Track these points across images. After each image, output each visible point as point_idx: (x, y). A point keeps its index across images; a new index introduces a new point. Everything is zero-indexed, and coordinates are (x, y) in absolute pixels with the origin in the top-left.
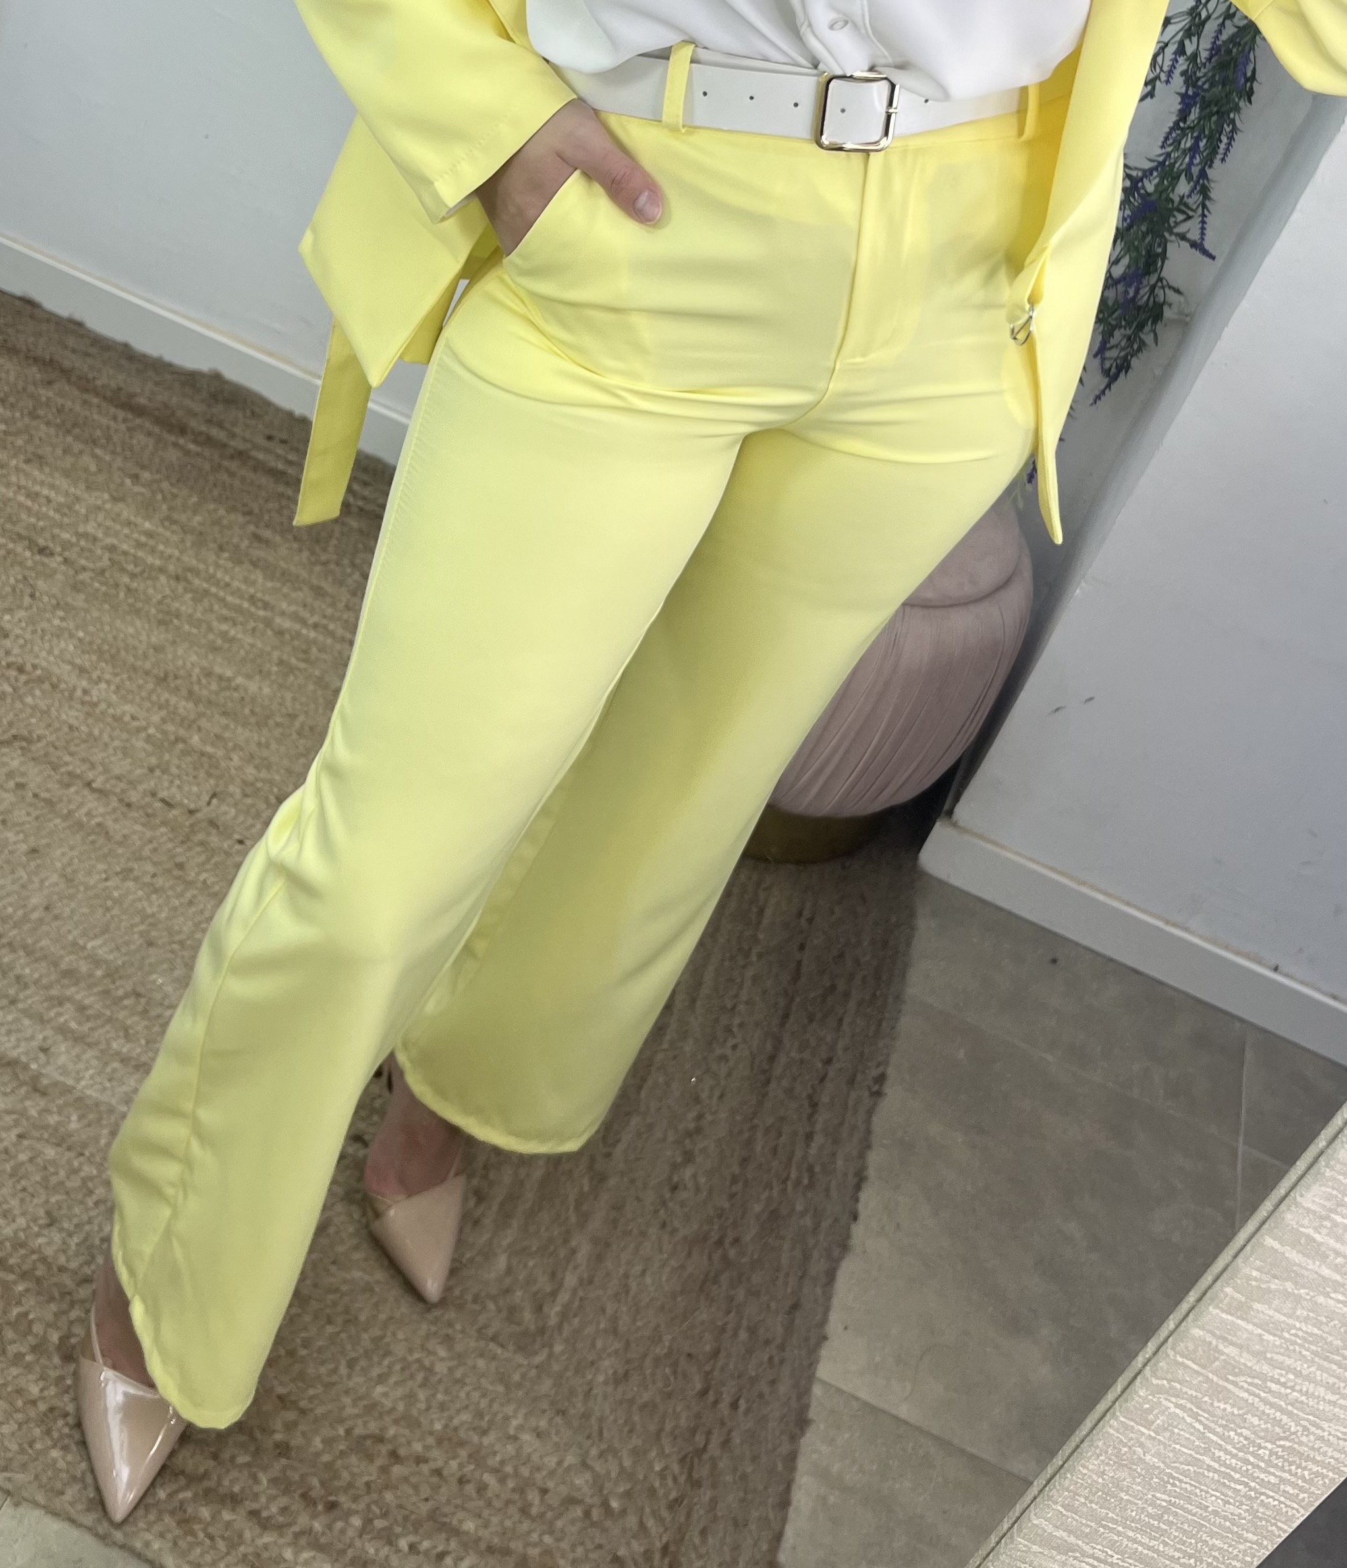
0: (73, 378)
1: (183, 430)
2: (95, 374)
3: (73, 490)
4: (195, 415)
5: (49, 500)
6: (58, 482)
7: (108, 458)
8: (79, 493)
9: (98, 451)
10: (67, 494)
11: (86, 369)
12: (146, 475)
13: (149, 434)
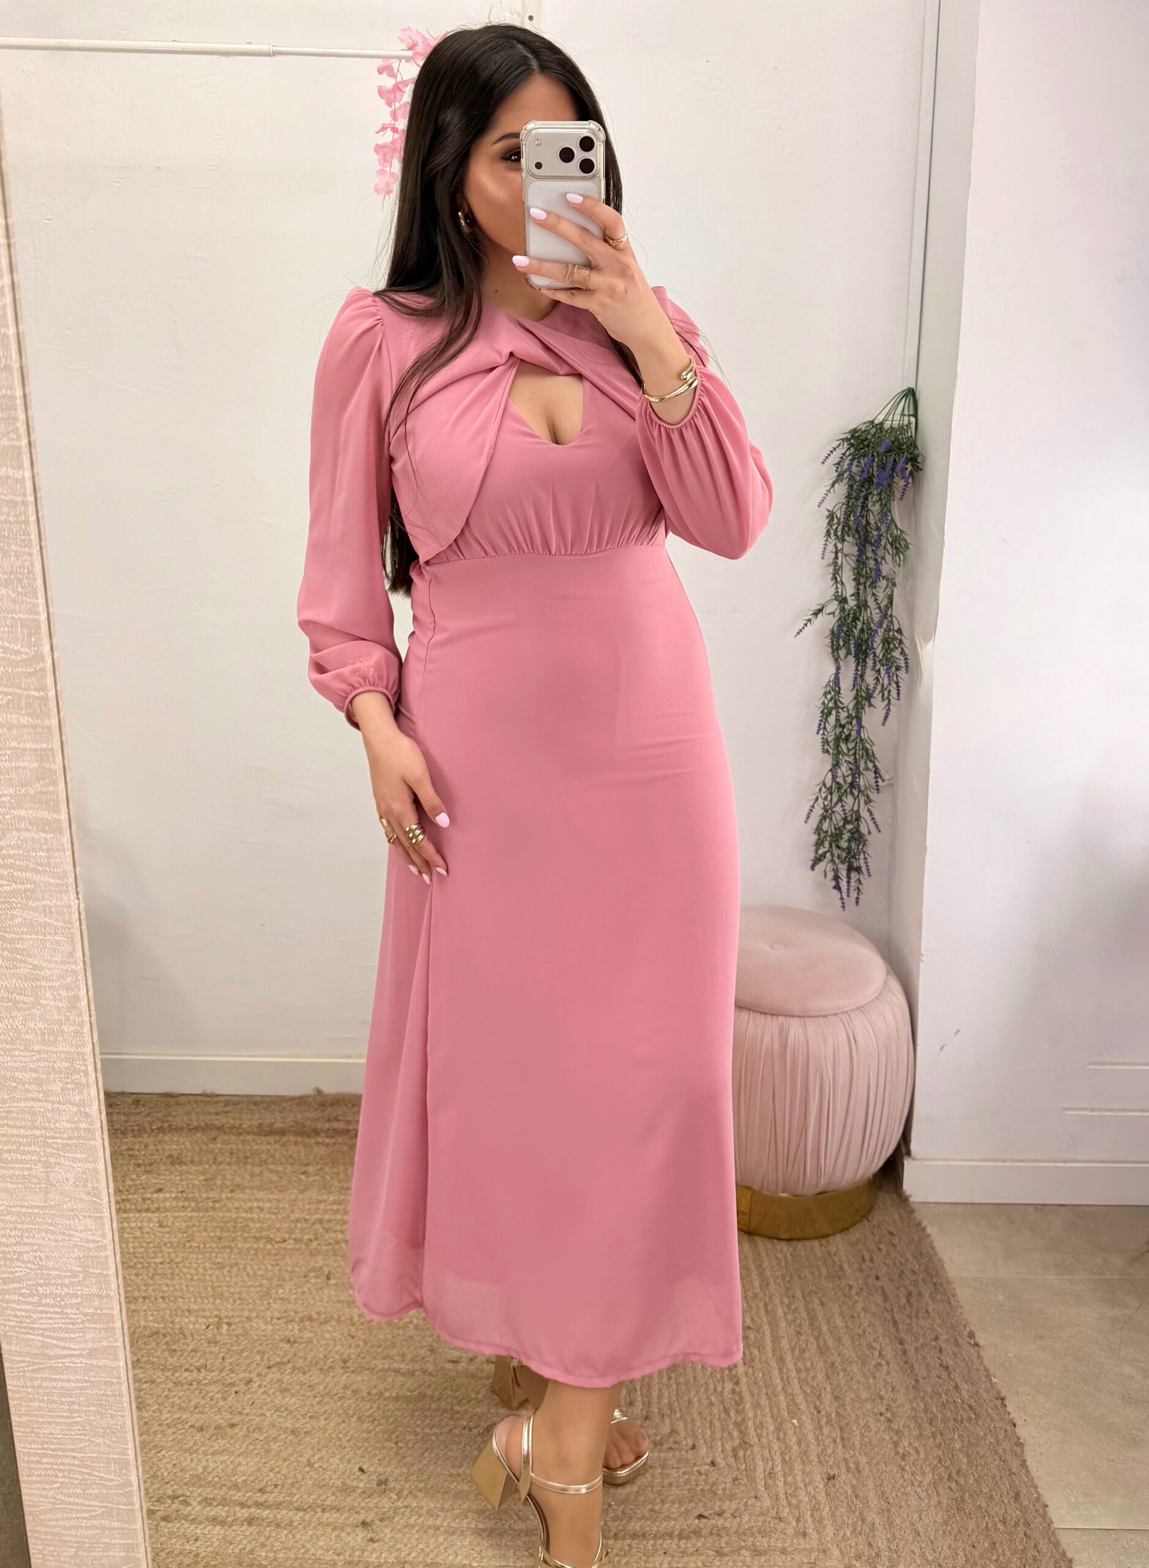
0: (228, 1130)
1: (316, 1133)
2: (239, 1122)
3: (271, 1197)
4: (318, 1120)
5: (262, 1210)
6: (259, 1196)
7: (280, 1168)
8: (276, 1197)
9: (272, 1167)
10: (270, 1201)
11: (231, 1122)
12: (311, 1169)
13: (296, 1144)
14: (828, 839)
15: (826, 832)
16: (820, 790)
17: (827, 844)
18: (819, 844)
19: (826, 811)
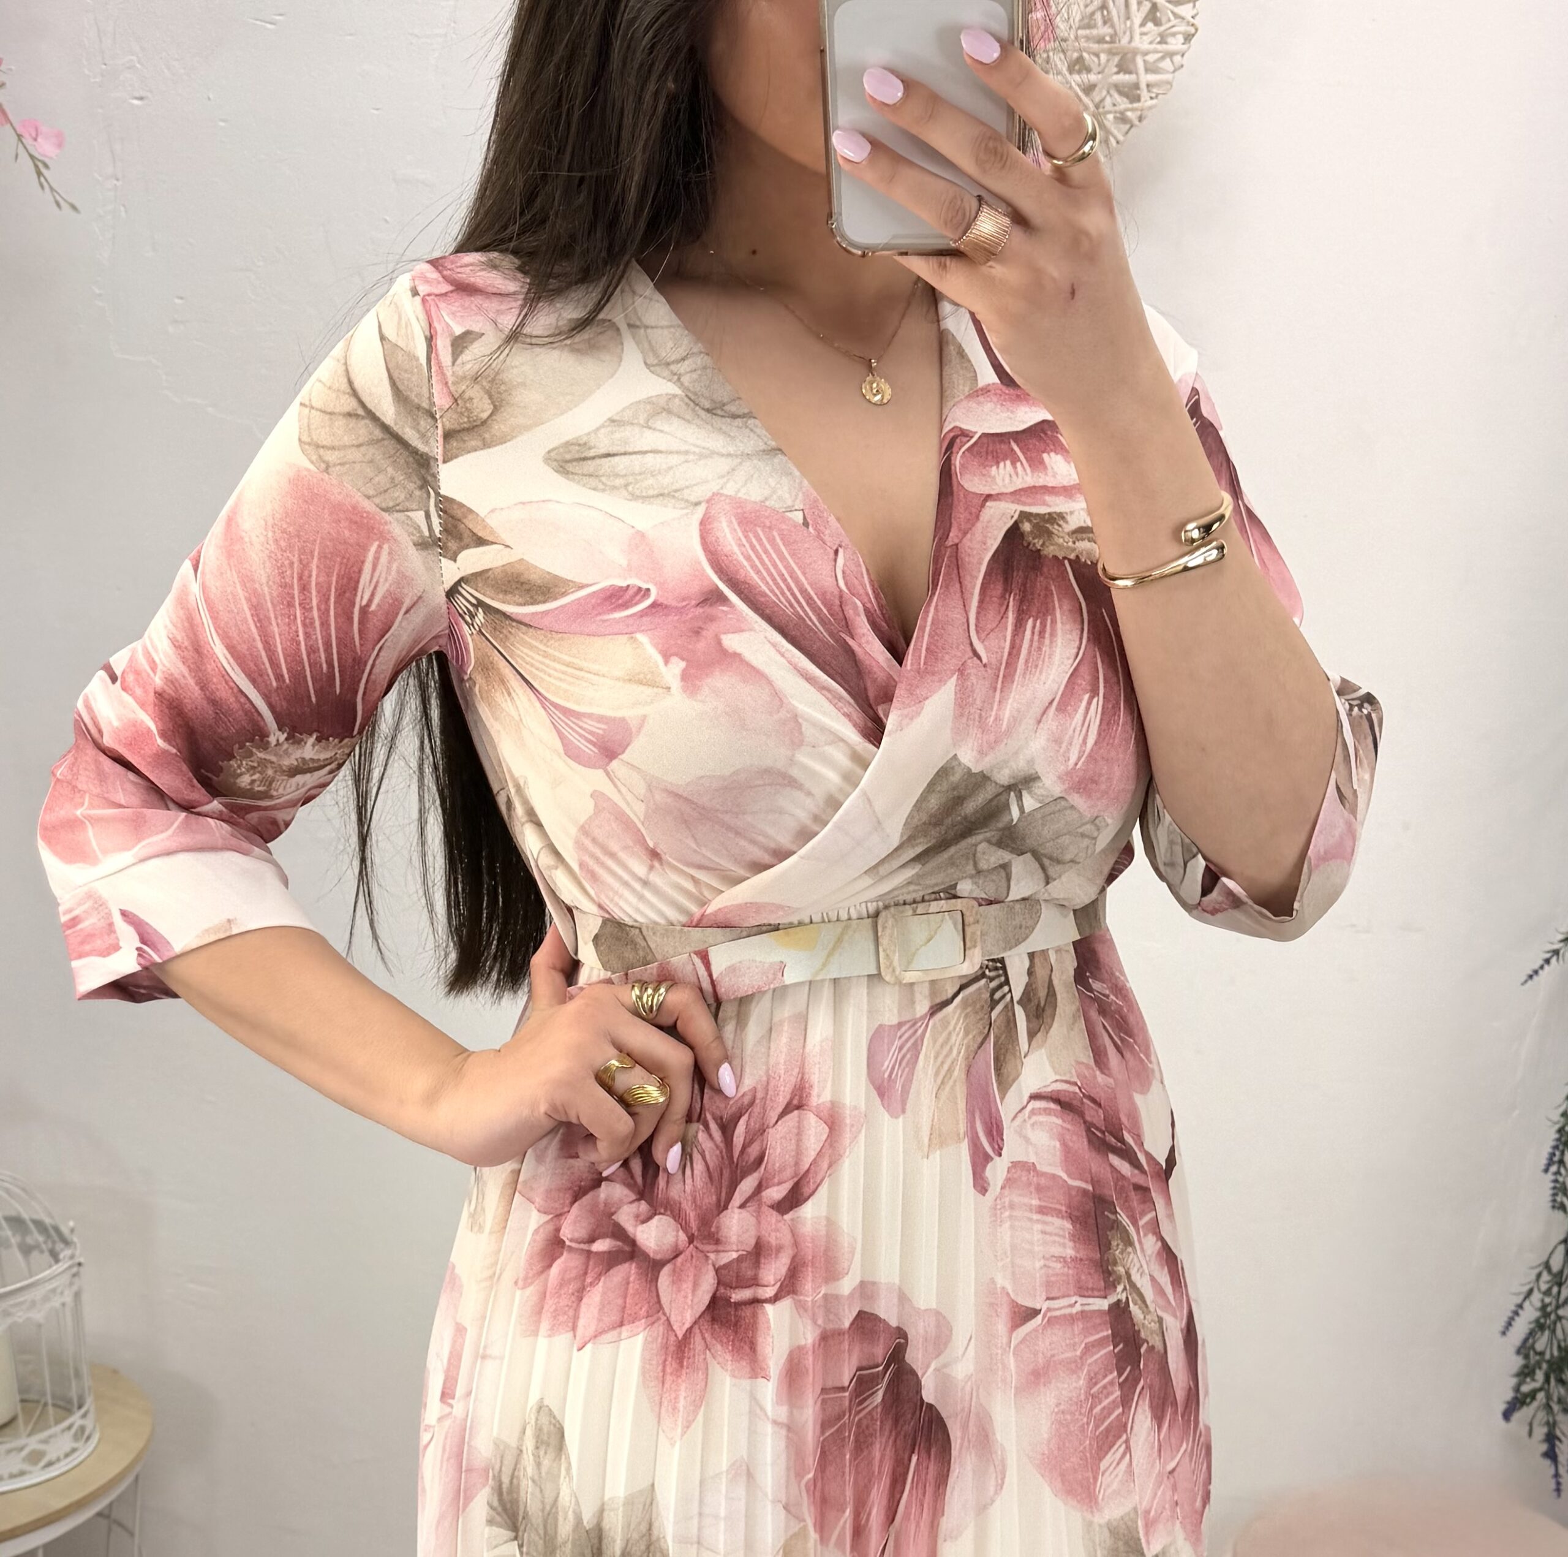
14: (1545, 1366)
15: (1542, 1354)
16: (1539, 1276)
17: (1540, 1376)
18: (1525, 1373)
19: (1546, 1315)
